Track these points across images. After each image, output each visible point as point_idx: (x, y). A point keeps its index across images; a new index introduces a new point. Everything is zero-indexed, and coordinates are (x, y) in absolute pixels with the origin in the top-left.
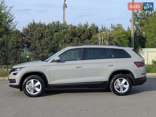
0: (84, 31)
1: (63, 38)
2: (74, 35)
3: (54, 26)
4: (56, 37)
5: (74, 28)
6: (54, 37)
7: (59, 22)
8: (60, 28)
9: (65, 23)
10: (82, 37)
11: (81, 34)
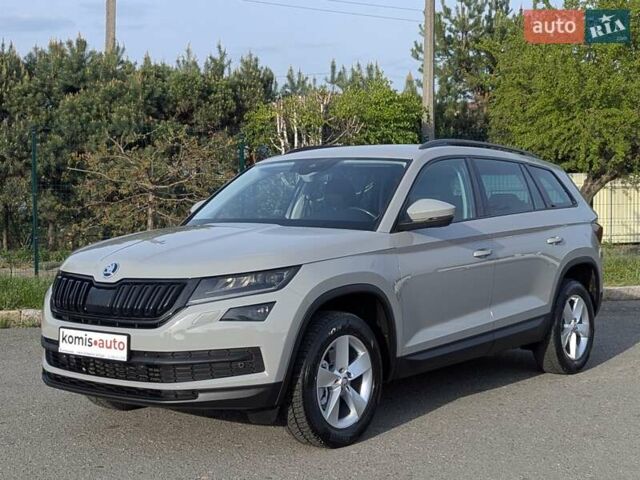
0: (209, 93)
1: (106, 121)
2: (160, 109)
3: (61, 65)
4: (71, 115)
5: (158, 76)
6: (58, 115)
7: (82, 44)
8: (88, 71)
9: (115, 52)
10: (197, 117)
11: (195, 102)
